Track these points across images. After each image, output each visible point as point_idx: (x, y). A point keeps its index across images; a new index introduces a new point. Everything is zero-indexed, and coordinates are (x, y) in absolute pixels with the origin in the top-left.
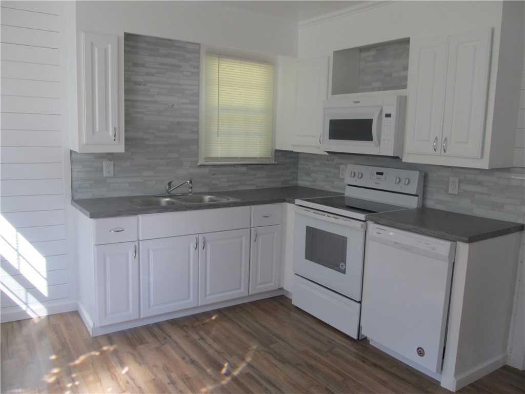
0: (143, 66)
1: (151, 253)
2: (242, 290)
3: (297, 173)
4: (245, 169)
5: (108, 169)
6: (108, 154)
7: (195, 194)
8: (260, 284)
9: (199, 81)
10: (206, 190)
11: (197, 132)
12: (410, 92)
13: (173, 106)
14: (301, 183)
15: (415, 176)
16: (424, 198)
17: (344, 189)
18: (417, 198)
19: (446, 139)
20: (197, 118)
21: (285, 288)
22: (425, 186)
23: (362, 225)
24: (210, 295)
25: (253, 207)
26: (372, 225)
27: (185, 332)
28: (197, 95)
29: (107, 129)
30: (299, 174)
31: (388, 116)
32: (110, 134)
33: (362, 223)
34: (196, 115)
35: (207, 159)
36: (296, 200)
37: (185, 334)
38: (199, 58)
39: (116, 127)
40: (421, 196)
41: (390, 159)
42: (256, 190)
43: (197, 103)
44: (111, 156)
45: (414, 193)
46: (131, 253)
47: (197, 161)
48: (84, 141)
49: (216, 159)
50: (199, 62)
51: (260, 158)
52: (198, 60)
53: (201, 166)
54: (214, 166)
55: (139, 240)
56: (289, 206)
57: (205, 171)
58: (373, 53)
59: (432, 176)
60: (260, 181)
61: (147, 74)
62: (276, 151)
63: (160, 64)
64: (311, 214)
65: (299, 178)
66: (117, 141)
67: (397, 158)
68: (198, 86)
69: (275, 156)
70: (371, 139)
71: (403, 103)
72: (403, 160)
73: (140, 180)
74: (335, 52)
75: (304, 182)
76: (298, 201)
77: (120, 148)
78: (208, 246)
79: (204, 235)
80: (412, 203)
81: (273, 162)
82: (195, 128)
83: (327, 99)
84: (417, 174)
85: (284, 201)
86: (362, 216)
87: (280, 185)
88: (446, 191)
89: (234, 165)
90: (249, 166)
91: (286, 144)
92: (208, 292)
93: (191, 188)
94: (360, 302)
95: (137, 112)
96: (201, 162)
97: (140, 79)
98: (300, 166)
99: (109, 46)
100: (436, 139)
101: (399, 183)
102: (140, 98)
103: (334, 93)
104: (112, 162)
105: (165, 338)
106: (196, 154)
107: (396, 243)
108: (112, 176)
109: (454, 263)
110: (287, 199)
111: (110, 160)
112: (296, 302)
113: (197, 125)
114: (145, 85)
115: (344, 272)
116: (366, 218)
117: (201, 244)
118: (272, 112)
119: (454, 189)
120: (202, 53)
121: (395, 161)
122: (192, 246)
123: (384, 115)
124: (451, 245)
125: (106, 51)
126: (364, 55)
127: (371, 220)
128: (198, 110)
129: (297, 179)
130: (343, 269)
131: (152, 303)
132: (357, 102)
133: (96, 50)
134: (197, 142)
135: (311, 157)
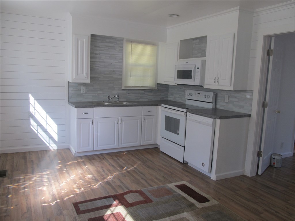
0: (99, 47)
1: (99, 123)
2: (138, 143)
3: (168, 94)
4: (143, 92)
5: (83, 89)
6: (84, 83)
7: (119, 101)
8: (146, 141)
9: (123, 53)
10: (125, 100)
11: (122, 75)
12: (207, 58)
13: (111, 64)
14: (169, 99)
16: (216, 104)
17: (185, 101)
18: (212, 104)
19: (219, 78)
20: (122, 69)
22: (216, 99)
23: (185, 114)
24: (124, 143)
25: (143, 107)
26: (188, 113)
27: (112, 157)
28: (122, 59)
29: (83, 73)
30: (169, 95)
31: (198, 68)
32: (84, 75)
33: (185, 113)
34: (121, 67)
35: (125, 86)
36: (162, 105)
37: (112, 158)
38: (123, 43)
39: (87, 72)
40: (214, 103)
41: (199, 87)
42: (148, 101)
43: (122, 62)
44: (84, 84)
45: (211, 102)
46: (91, 123)
47: (121, 88)
48: (74, 78)
49: (130, 86)
50: (123, 45)
51: (150, 87)
52: (122, 44)
53: (123, 90)
54: (129, 90)
55: (94, 118)
56: (159, 107)
57: (125, 92)
58: (198, 41)
59: (219, 95)
60: (150, 97)
61: (101, 50)
62: (158, 84)
63: (106, 46)
64: (167, 110)
65: (169, 97)
66: (87, 78)
67: (202, 86)
68: (123, 55)
69: (157, 86)
70: (191, 78)
71: (204, 63)
72: (204, 87)
73: (96, 95)
74: (181, 41)
75: (170, 98)
76: (163, 105)
77: (88, 81)
78: (123, 122)
79: (122, 118)
80: (210, 106)
81: (156, 89)
82: (121, 73)
83: (177, 61)
84: (212, 93)
85: (157, 105)
87: (159, 99)
88: (224, 101)
89: (138, 90)
90: (145, 90)
91: (162, 81)
92: (123, 142)
93: (118, 99)
94: (184, 147)
95: (96, 66)
96: (123, 88)
97: (97, 52)
98: (169, 91)
99: (85, 40)
100: (215, 78)
101: (205, 97)
102: (97, 60)
103: (180, 59)
104: (85, 87)
105: (103, 158)
106: (121, 84)
107: (195, 120)
108: (85, 92)
109: (215, 128)
110: (159, 104)
111: (84, 86)
112: (162, 149)
113: (122, 72)
114: (99, 55)
115: (178, 134)
116: (186, 111)
117: (120, 121)
118: (156, 67)
119: (226, 101)
120: (124, 41)
122: (116, 122)
123: (196, 68)
125: (83, 42)
126: (194, 41)
128: (122, 66)
129: (168, 97)
130: (178, 133)
131: (99, 145)
132: (187, 63)
133: (79, 41)
134: (121, 79)
135: (173, 87)
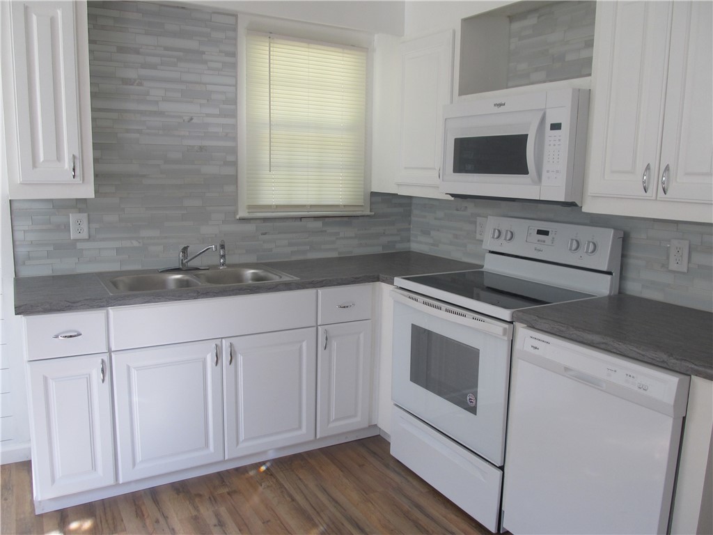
0: (137, 52)
1: (134, 373)
2: (304, 430)
3: (409, 230)
4: (319, 224)
5: (78, 226)
6: (78, 200)
7: (229, 266)
8: (336, 420)
9: (236, 77)
10: (252, 259)
11: (235, 164)
12: (599, 80)
13: (191, 119)
14: (415, 247)
15: (606, 238)
16: (622, 277)
18: (609, 277)
19: (667, 168)
20: (235, 139)
21: (379, 426)
22: (624, 256)
23: (505, 329)
24: (246, 440)
25: (320, 291)
26: (523, 332)
27: (196, 508)
28: (234, 101)
29: (59, 158)
30: (411, 232)
31: (556, 127)
32: (67, 166)
33: (506, 326)
34: (231, 134)
35: (250, 207)
36: (395, 278)
37: (194, 513)
38: (235, 39)
39: (77, 154)
40: (616, 273)
41: (559, 207)
42: (340, 259)
43: (234, 114)
44: (80, 205)
45: (605, 269)
46: (96, 375)
47: (236, 212)
48: (18, 179)
49: (270, 206)
50: (235, 45)
51: (344, 206)
52: (234, 40)
53: (243, 220)
54: (265, 220)
55: (110, 351)
56: (385, 288)
57: (250, 228)
58: (532, 20)
59: (638, 238)
60: (346, 243)
61: (145, 66)
62: (373, 194)
63: (166, 49)
64: (419, 305)
65: (412, 238)
66: (78, 179)
67: (573, 204)
68: (236, 86)
69: (371, 203)
70: (523, 170)
71: (583, 104)
72: (585, 209)
73: (135, 243)
74: (465, 21)
75: (419, 245)
76: (399, 281)
77: (87, 191)
78: (240, 359)
79: (233, 340)
80: (602, 287)
81: (368, 213)
82: (230, 157)
83: (452, 102)
84: (610, 233)
85: (377, 279)
86: (506, 314)
87: (378, 250)
88: (665, 266)
89: (301, 218)
90: (327, 220)
91: (386, 184)
92: (242, 437)
93: (223, 256)
94: (502, 468)
95: (128, 131)
96: (242, 213)
97: (131, 74)
98: (413, 219)
99: (59, 12)
100: (648, 168)
101: (576, 249)
102: (132, 106)
103: (463, 92)
104: (85, 215)
105: (157, 521)
106: (234, 200)
107: (567, 369)
108: (87, 237)
109: (684, 418)
110: (381, 275)
111: (81, 211)
112: (395, 451)
113: (234, 151)
114: (140, 84)
115: (473, 410)
116: (513, 317)
117: (226, 355)
119: (678, 263)
120: (241, 30)
121: (569, 209)
122: (210, 359)
123: (548, 127)
124: (680, 384)
125: (53, 21)
126: (516, 26)
127: (522, 321)
128: (235, 127)
129: (409, 241)
131: (139, 458)
132: (500, 105)
133: (34, 18)
134: (234, 179)
135: (429, 204)
